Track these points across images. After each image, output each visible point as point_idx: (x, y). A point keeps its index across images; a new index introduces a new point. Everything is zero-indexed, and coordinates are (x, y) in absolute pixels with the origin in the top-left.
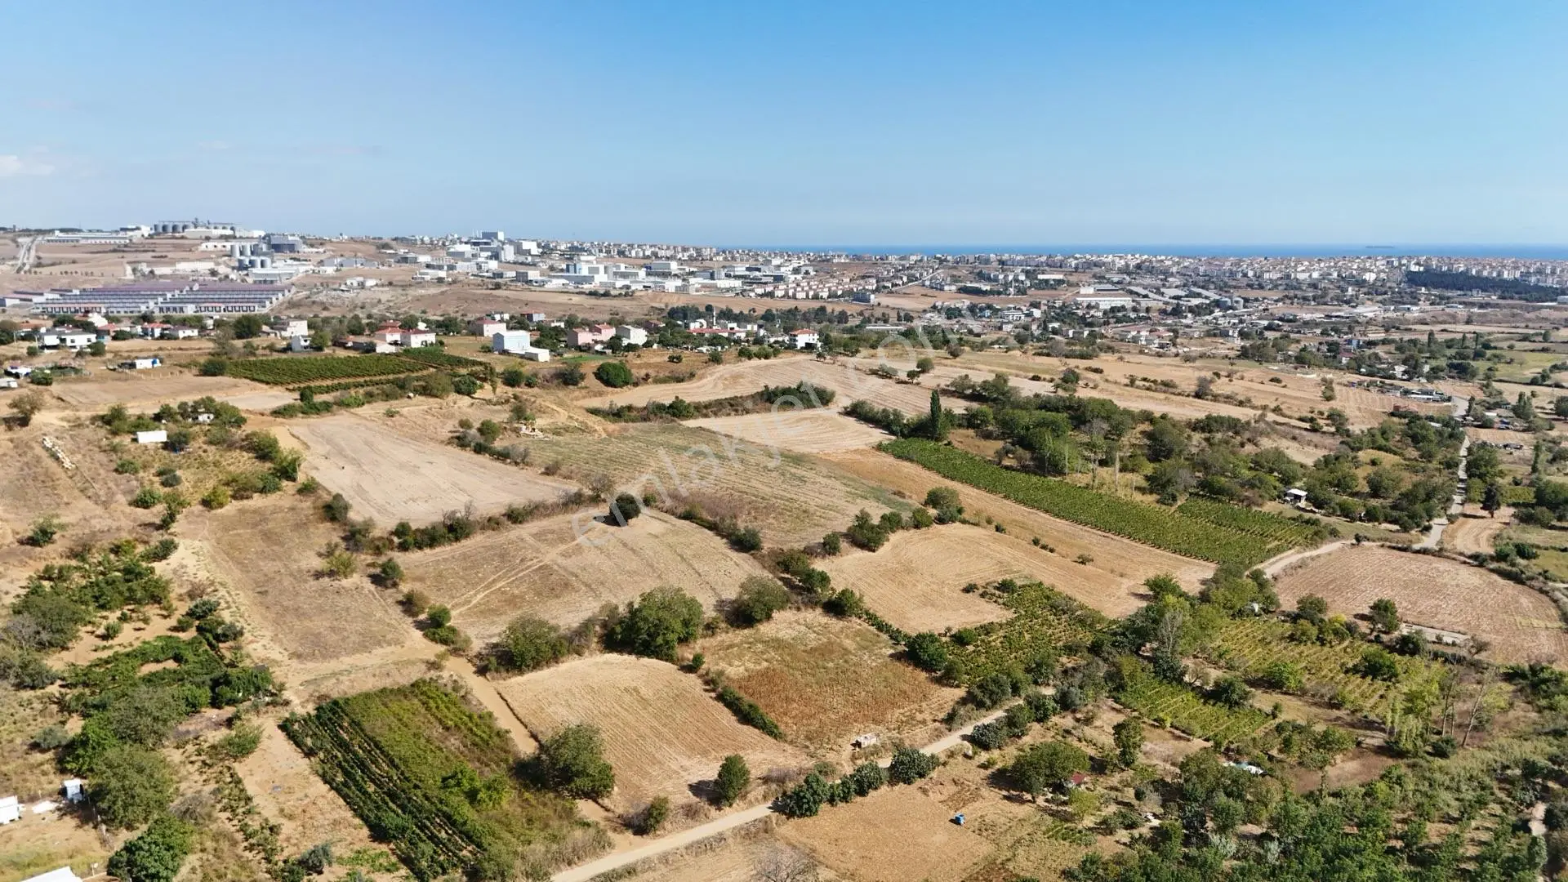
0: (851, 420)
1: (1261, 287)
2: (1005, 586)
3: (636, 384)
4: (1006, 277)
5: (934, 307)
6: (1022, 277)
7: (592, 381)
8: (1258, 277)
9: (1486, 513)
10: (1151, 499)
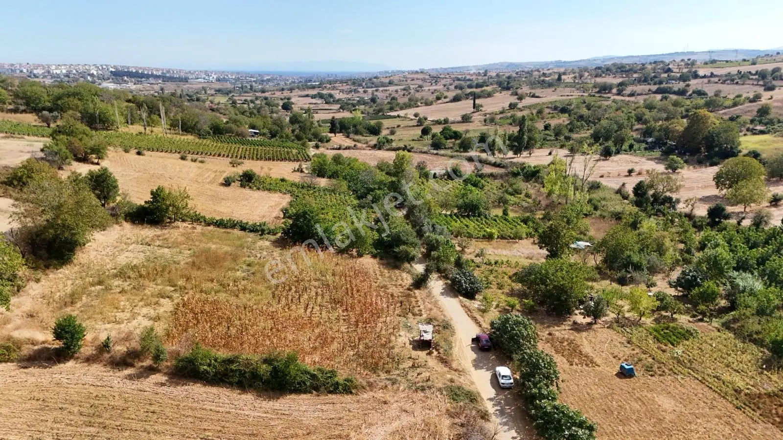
9: (333, 135)
10: (190, 137)
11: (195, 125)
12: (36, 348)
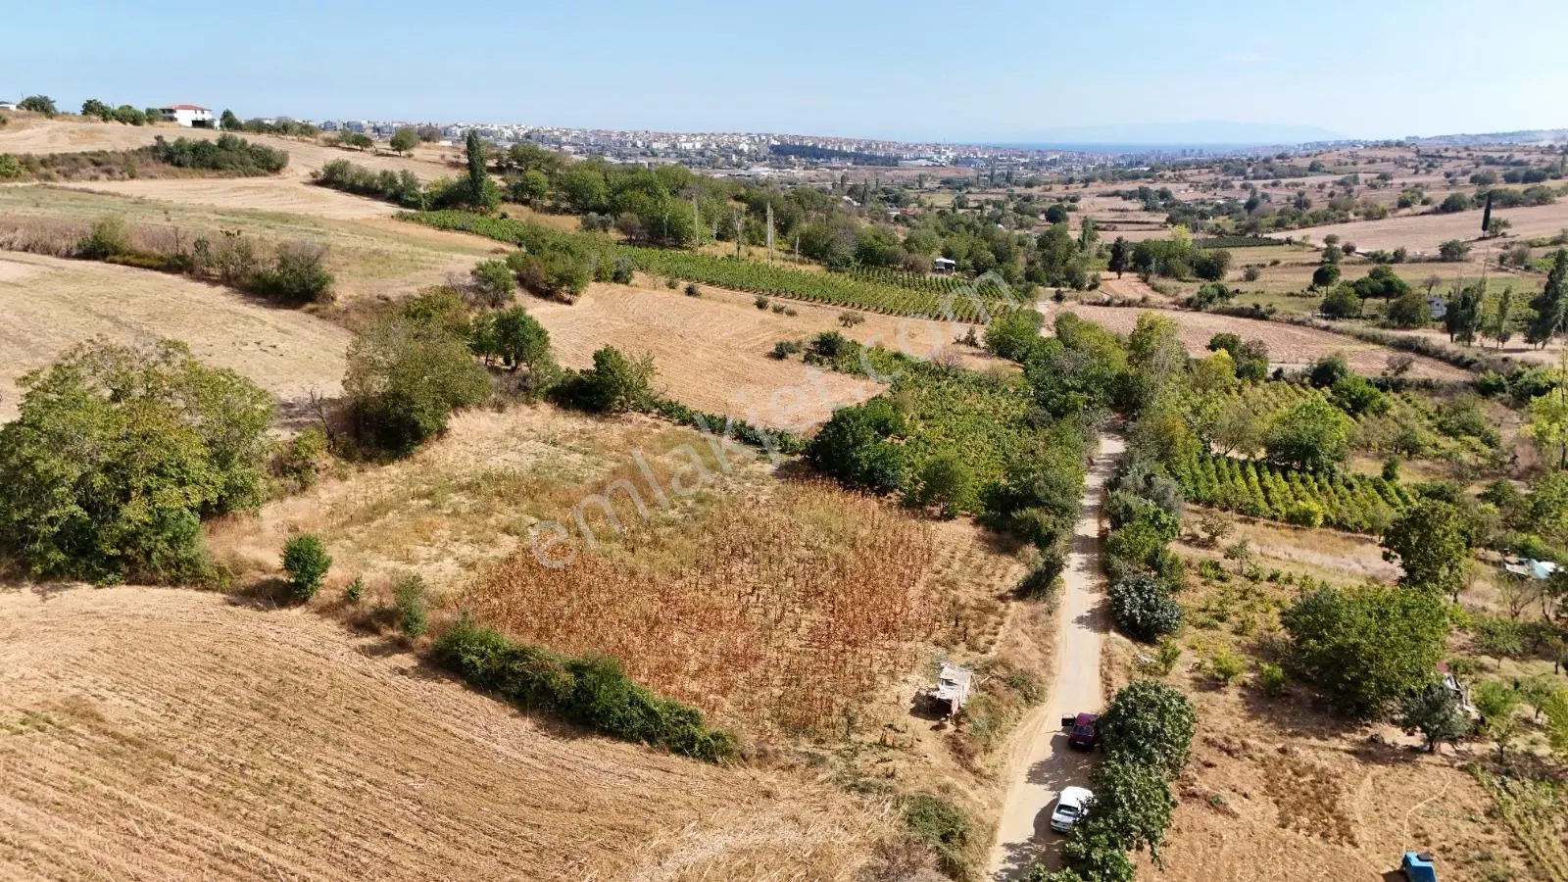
0: (331, 191)
9: (1114, 275)
10: (814, 269)
11: (828, 246)
12: (264, 577)
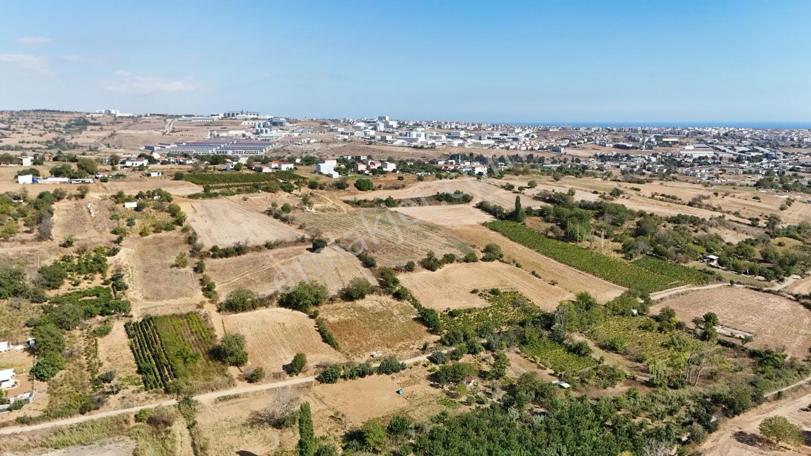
0: (478, 210)
1: (800, 146)
2: (494, 292)
3: (374, 190)
4: (644, 139)
5: (596, 155)
6: (653, 140)
7: (352, 188)
8: (800, 141)
12: (312, 315)
